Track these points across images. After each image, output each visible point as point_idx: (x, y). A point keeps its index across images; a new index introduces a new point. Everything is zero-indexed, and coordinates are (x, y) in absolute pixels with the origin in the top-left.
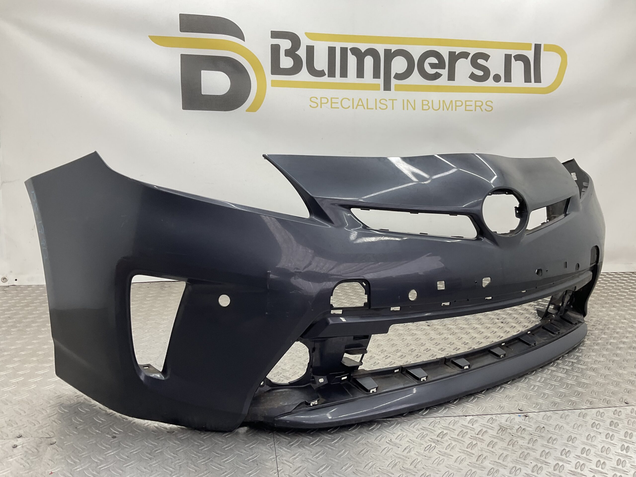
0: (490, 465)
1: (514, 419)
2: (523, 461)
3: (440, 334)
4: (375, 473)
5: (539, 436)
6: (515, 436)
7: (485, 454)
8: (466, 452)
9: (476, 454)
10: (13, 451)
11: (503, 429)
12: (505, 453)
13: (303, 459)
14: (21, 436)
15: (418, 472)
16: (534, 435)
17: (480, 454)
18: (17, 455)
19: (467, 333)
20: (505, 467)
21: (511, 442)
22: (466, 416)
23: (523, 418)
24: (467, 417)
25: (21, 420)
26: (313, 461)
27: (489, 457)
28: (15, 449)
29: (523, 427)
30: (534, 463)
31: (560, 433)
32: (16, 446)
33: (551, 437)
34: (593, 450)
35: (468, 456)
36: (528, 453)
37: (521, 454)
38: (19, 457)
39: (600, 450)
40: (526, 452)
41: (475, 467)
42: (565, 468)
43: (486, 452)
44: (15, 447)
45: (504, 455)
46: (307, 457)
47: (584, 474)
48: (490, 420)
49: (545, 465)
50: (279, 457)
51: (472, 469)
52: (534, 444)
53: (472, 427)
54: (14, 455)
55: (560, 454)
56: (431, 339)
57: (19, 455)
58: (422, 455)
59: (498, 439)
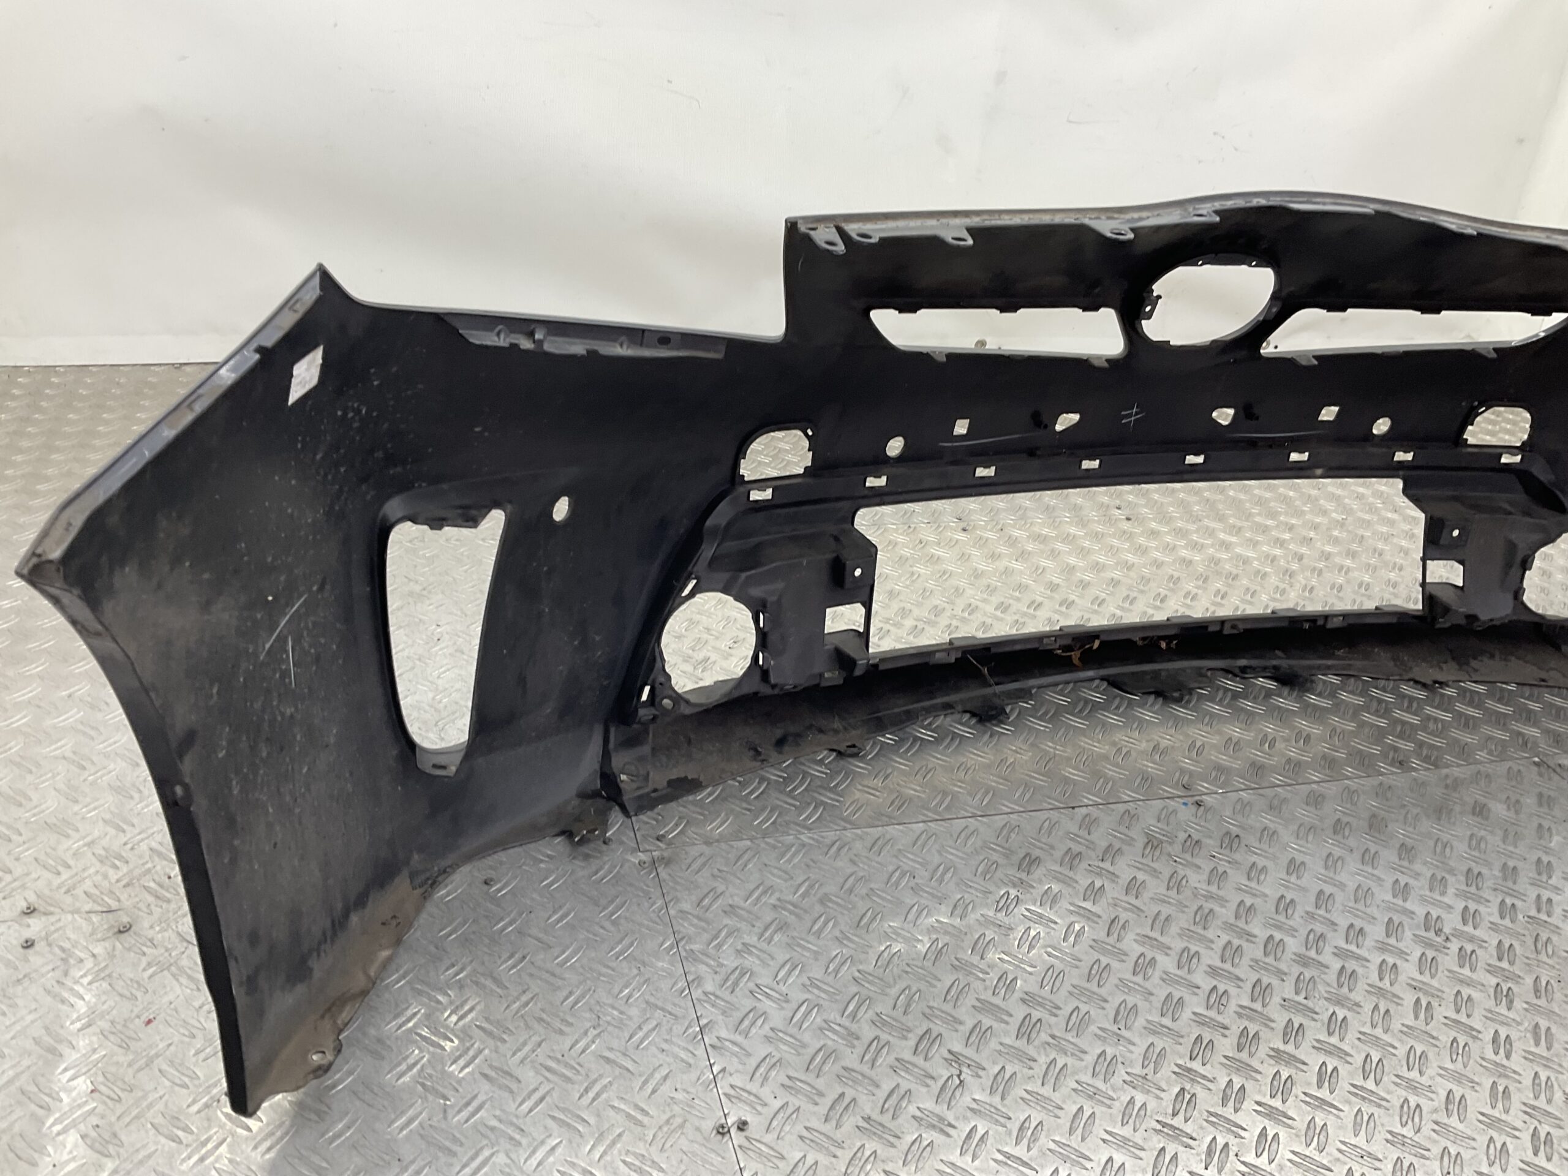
0: (1135, 946)
1: (1175, 811)
2: (1202, 932)
3: (994, 557)
4: (899, 977)
5: (1229, 862)
6: (1180, 863)
7: (1124, 916)
8: (1082, 911)
9: (1105, 917)
10: (27, 961)
11: (1155, 844)
12: (1166, 911)
13: (739, 947)
14: (35, 910)
15: (989, 970)
16: (1220, 859)
17: (1113, 917)
18: (44, 970)
19: (1054, 554)
20: (1165, 949)
21: (1174, 880)
22: (1073, 808)
23: (1193, 808)
24: (1077, 810)
25: (17, 859)
26: (761, 950)
27: (1131, 922)
28: (30, 951)
29: (1195, 837)
30: (1225, 938)
31: (1271, 850)
32: (32, 945)
33: (1254, 864)
34: (1339, 897)
35: (1091, 923)
36: (1211, 910)
37: (1196, 913)
38: (49, 975)
39: (1352, 898)
40: (1208, 906)
41: (1105, 952)
42: (1287, 949)
43: (1126, 909)
44: (28, 944)
45: (1163, 917)
46: (747, 939)
47: (1324, 962)
48: (1126, 817)
49: (1247, 940)
50: (683, 943)
51: (1102, 958)
52: (1221, 885)
53: (1087, 837)
54: (36, 971)
55: (1273, 910)
56: (977, 575)
57: (48, 972)
58: (993, 923)
59: (1145, 871)
